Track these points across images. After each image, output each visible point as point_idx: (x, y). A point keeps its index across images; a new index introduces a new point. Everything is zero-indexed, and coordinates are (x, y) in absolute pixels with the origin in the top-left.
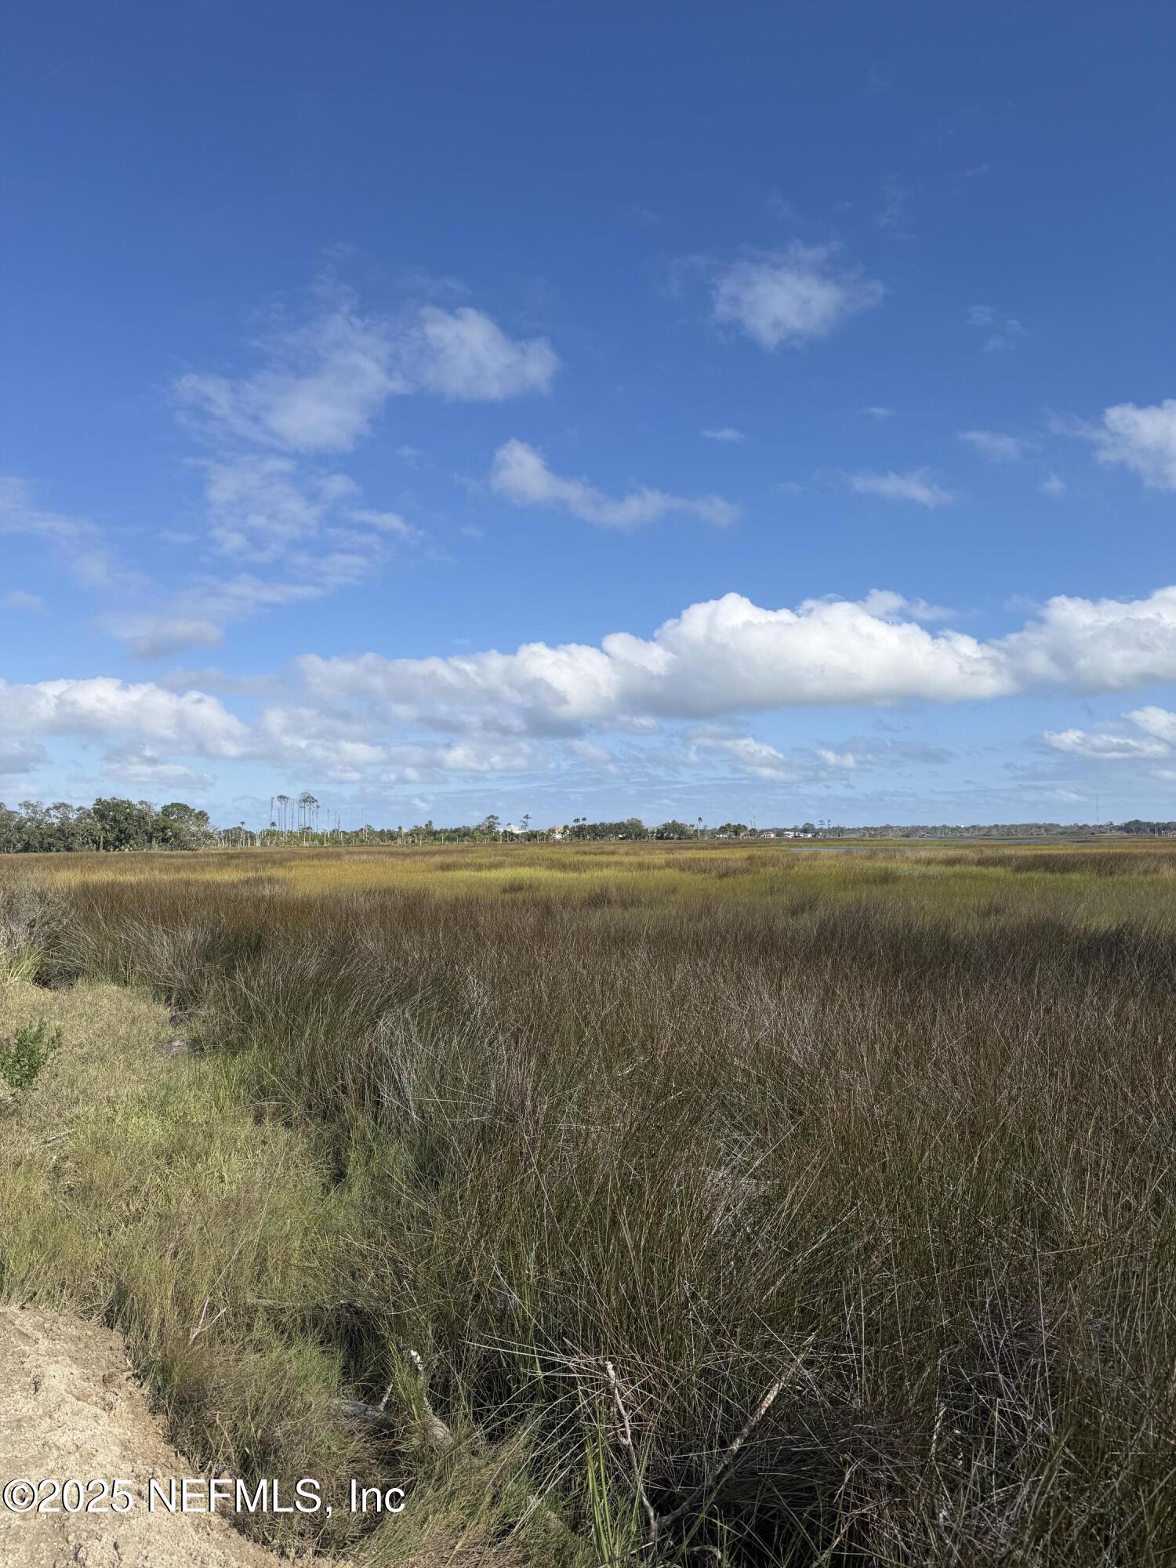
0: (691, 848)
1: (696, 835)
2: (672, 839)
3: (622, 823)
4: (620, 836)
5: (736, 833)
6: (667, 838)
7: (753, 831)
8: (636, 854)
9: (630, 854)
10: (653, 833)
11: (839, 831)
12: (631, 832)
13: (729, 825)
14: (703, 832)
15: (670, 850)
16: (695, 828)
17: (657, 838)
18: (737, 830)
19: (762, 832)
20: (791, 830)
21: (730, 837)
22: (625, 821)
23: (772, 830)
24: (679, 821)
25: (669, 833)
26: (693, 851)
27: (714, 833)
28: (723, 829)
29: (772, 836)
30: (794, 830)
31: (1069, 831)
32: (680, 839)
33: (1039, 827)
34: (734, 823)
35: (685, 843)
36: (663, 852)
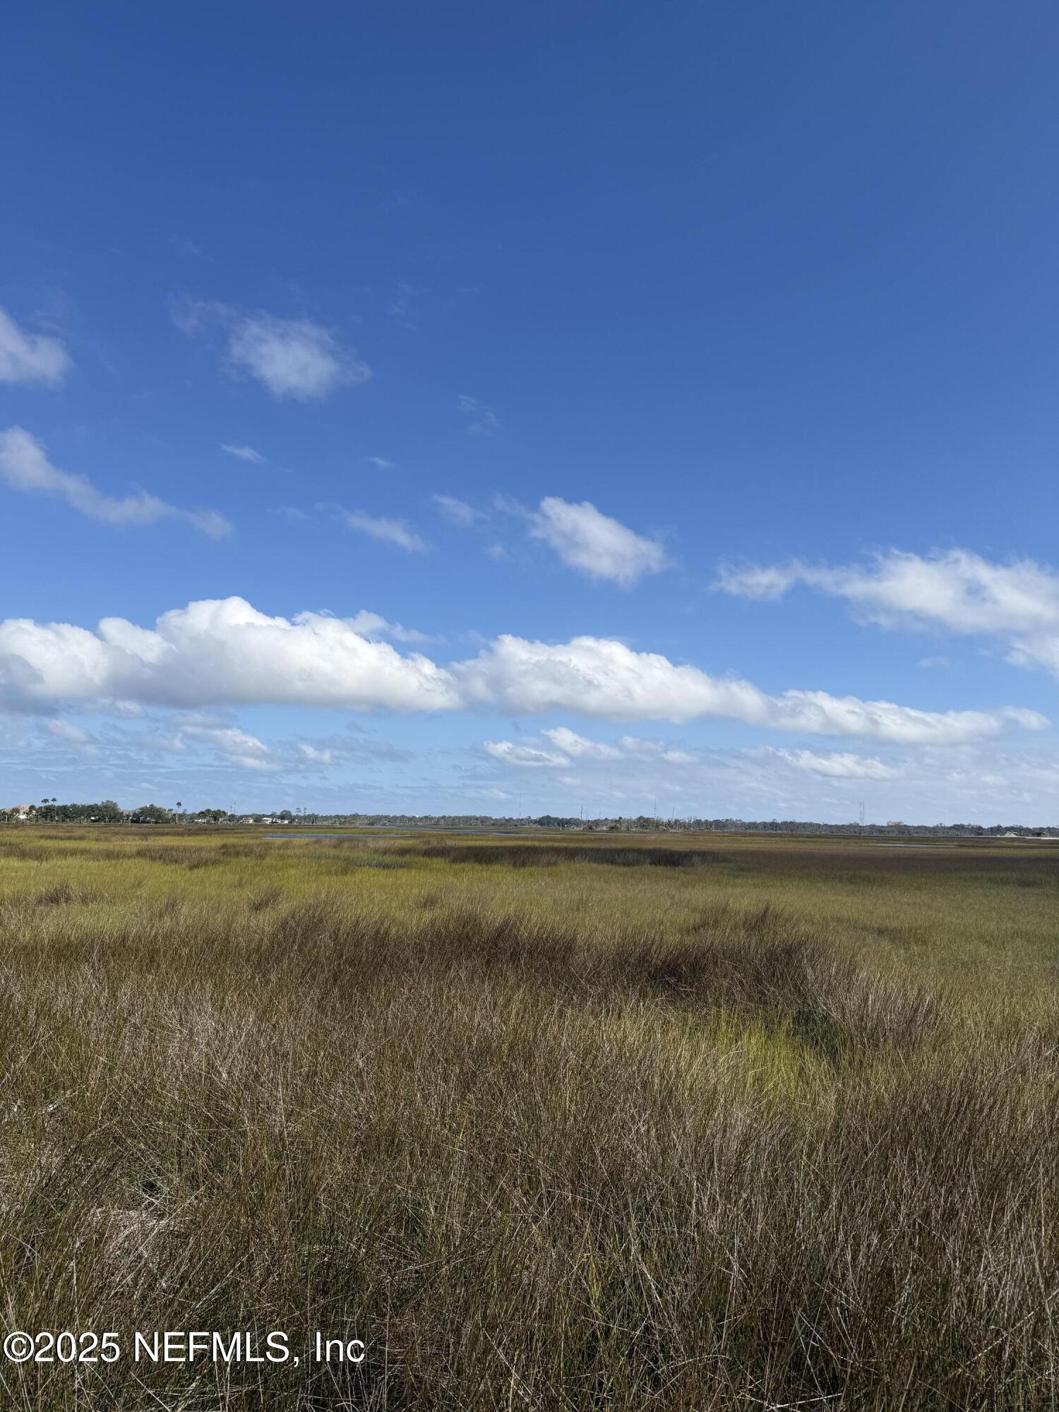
0: (167, 834)
1: (174, 820)
2: (148, 822)
3: (96, 805)
4: (93, 818)
5: (215, 818)
6: (143, 822)
7: (233, 816)
8: (107, 840)
9: (100, 840)
10: (128, 816)
11: (313, 818)
12: (105, 815)
13: (208, 811)
14: (181, 816)
15: (144, 836)
16: (174, 812)
17: (133, 821)
18: (216, 815)
19: (241, 817)
20: (269, 816)
21: (208, 822)
22: (99, 803)
23: (251, 816)
24: (157, 805)
25: (146, 817)
26: (169, 838)
27: (193, 817)
28: (202, 815)
29: (251, 821)
30: (272, 816)
31: (499, 823)
32: (156, 823)
33: (477, 819)
34: (213, 809)
35: (162, 827)
36: (137, 838)
